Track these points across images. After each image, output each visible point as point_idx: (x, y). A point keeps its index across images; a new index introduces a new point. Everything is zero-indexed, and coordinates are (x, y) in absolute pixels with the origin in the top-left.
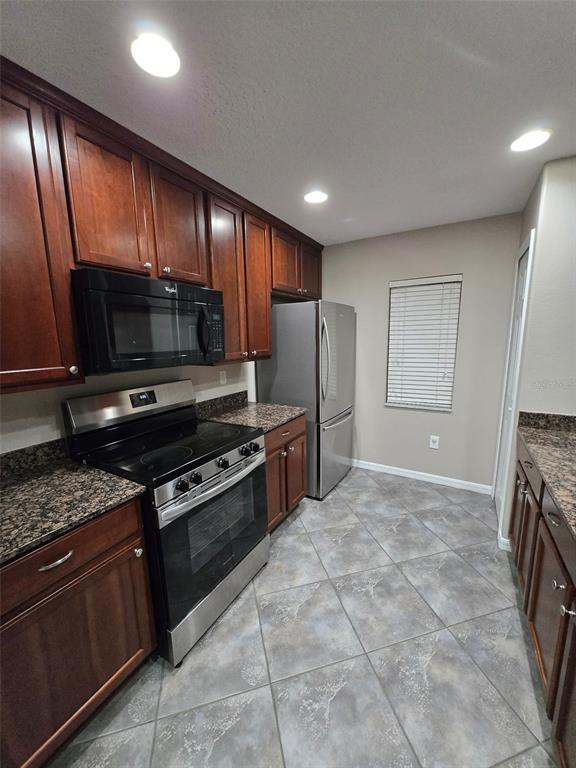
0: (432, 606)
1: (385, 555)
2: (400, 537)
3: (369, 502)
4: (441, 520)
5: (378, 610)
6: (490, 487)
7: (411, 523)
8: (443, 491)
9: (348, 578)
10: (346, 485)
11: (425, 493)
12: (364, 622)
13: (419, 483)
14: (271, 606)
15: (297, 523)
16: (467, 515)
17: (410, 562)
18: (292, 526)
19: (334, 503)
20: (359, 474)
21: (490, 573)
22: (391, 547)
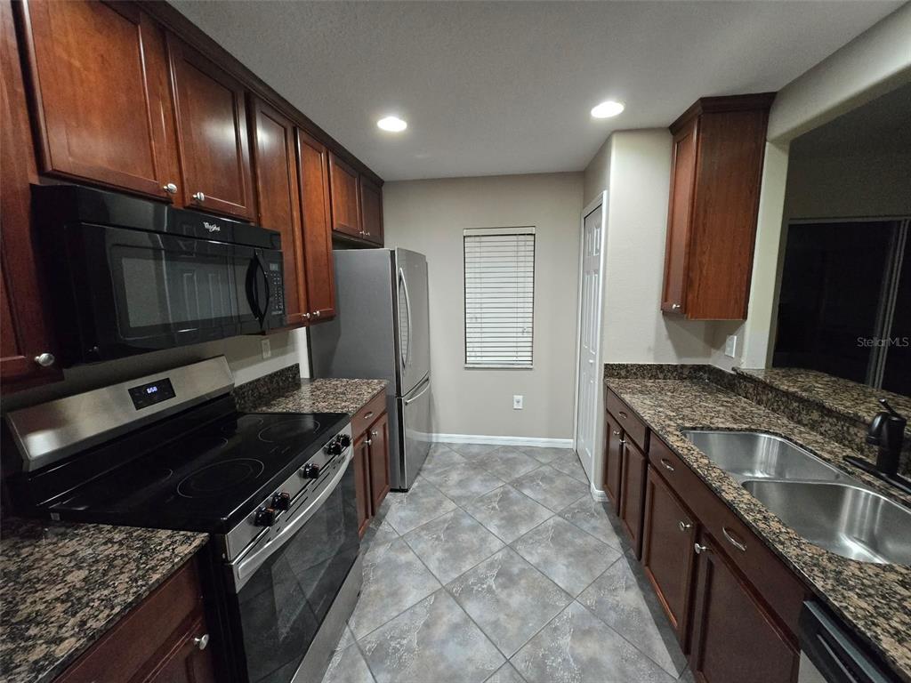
0: (556, 581)
1: (496, 538)
2: (505, 514)
3: (461, 481)
4: (538, 485)
5: (507, 604)
6: (571, 440)
7: (511, 495)
8: (531, 452)
9: (463, 578)
10: (430, 466)
11: (515, 458)
12: (496, 624)
13: (507, 449)
14: (380, 646)
15: (384, 527)
16: (559, 474)
17: (521, 539)
18: (378, 533)
19: (423, 491)
20: (440, 450)
21: (595, 528)
22: (499, 527)
